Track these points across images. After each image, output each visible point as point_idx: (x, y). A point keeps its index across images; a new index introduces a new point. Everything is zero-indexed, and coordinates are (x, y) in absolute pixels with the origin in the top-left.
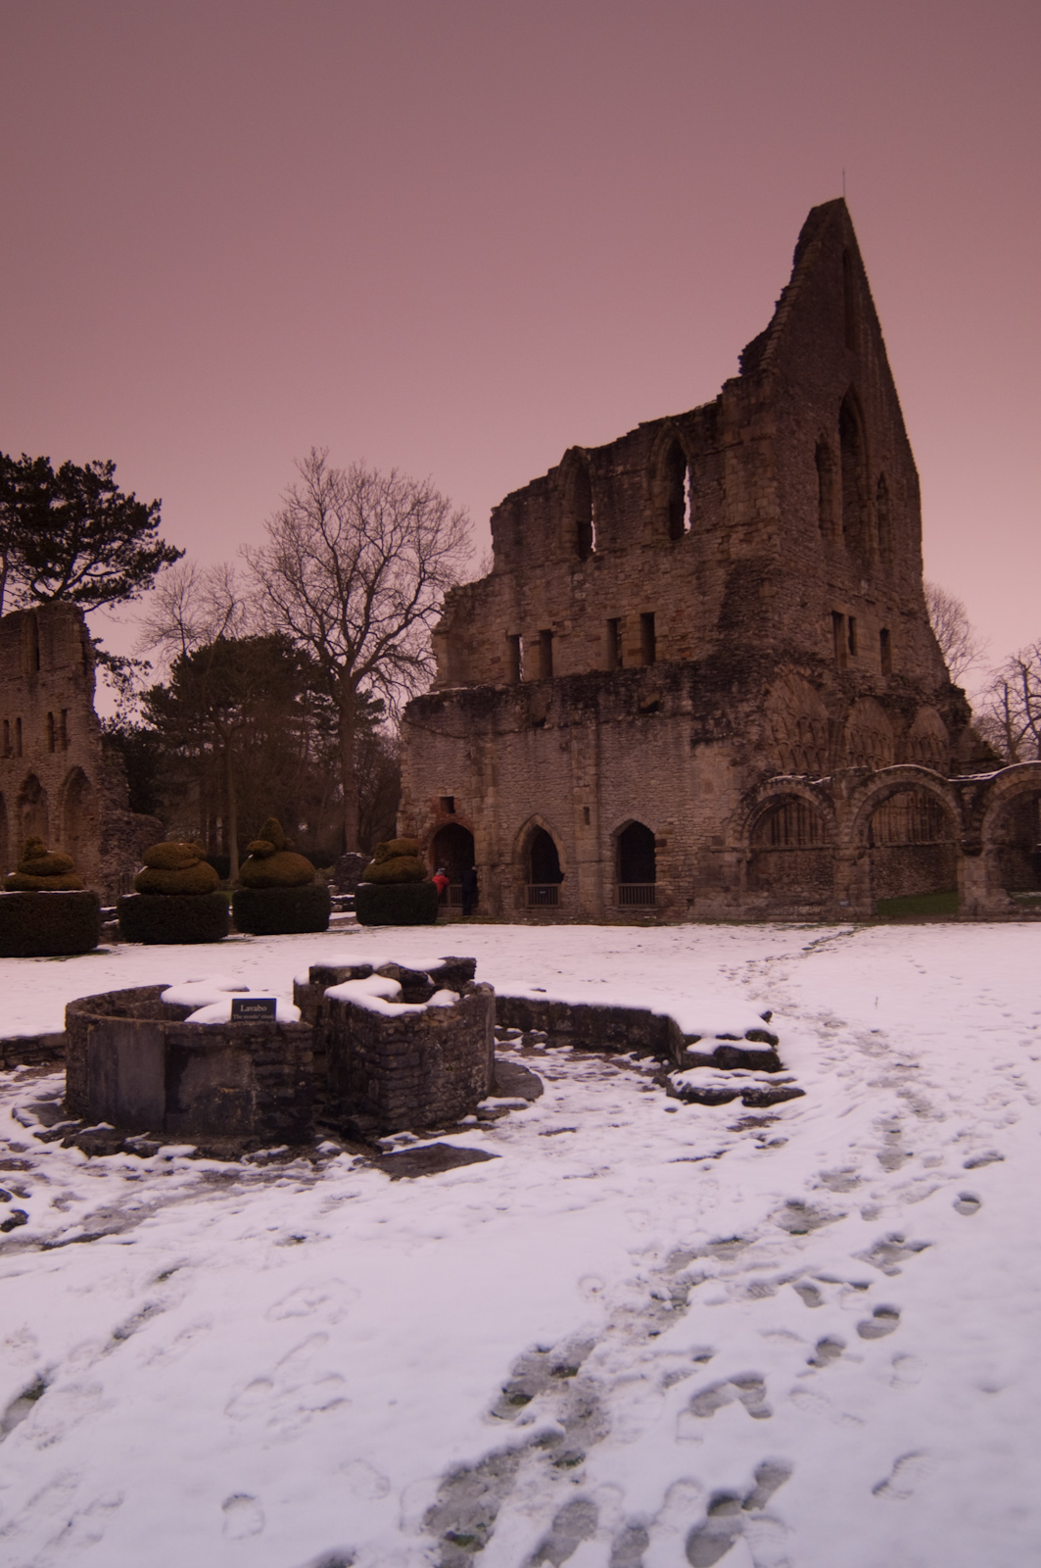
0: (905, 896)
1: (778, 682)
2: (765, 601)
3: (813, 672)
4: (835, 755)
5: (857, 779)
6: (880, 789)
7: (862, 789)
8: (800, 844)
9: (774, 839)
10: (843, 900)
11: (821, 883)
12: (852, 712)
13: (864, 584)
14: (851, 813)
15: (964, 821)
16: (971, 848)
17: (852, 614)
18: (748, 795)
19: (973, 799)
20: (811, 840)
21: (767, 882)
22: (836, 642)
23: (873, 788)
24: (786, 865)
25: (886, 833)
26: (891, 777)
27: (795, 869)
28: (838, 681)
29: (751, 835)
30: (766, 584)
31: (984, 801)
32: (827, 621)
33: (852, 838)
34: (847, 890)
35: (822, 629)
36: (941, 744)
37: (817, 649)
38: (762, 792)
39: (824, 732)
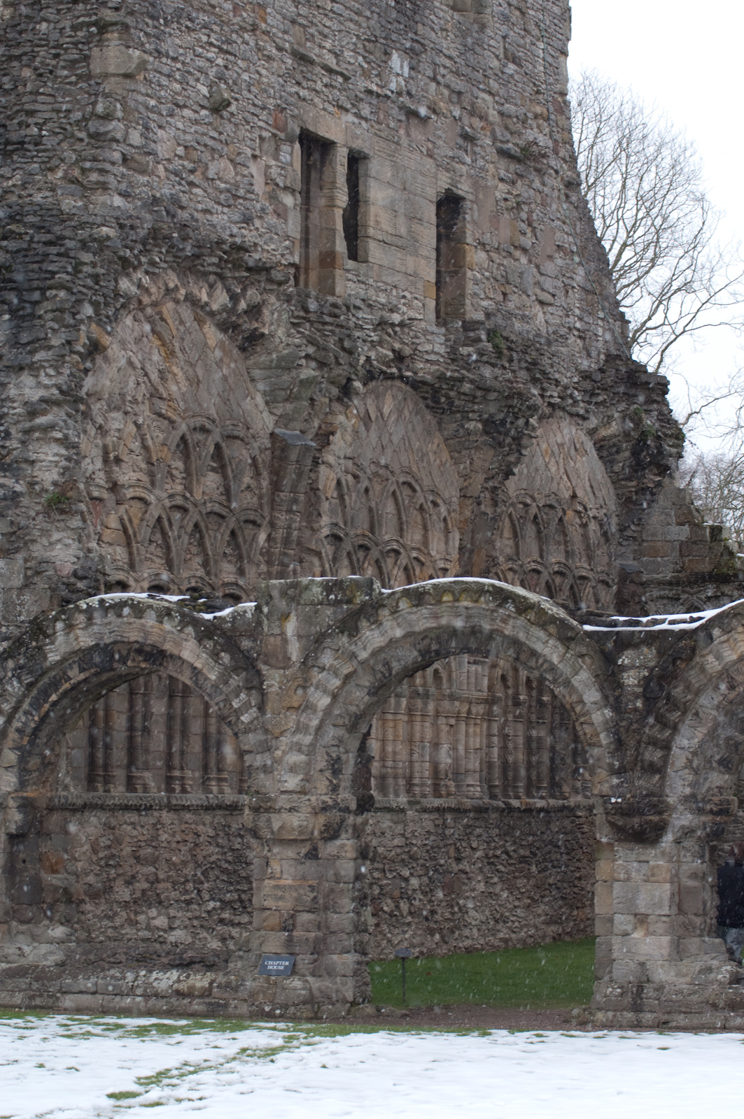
0: (468, 950)
1: (129, 321)
2: (107, 87)
3: (234, 298)
4: (287, 541)
5: (329, 611)
6: (392, 642)
7: (345, 639)
8: (170, 790)
9: (95, 773)
10: (277, 956)
11: (225, 904)
12: (345, 421)
13: (397, 62)
14: (308, 707)
15: (619, 744)
16: (636, 821)
17: (357, 145)
18: (18, 642)
19: (646, 682)
20: (205, 782)
21: (68, 896)
22: (306, 218)
23: (372, 638)
24: (128, 850)
25: (423, 771)
26: (425, 611)
27: (154, 861)
28: (306, 329)
29: (23, 759)
30: (113, 37)
31: (678, 691)
32: (285, 157)
33: (307, 779)
34: (288, 926)
35: (269, 180)
36: (593, 526)
37: (249, 236)
38: (60, 638)
39: (258, 474)
